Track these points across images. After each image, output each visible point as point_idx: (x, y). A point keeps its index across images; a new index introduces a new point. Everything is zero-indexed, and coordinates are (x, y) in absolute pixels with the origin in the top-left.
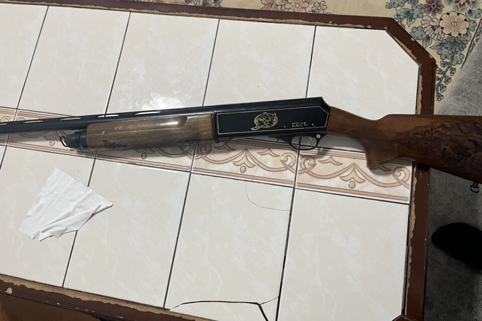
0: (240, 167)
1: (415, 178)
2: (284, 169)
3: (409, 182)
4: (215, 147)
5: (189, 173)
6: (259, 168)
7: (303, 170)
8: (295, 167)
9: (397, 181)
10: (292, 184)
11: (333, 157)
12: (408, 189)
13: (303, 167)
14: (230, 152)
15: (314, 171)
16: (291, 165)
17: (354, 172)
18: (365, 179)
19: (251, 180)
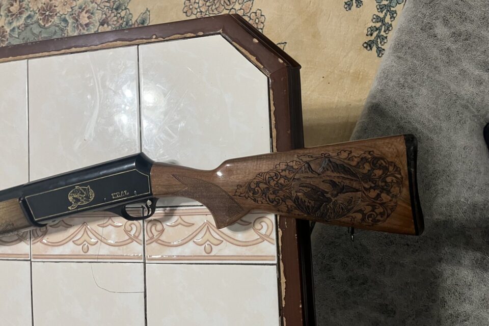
0: (81, 246)
1: (279, 229)
2: (130, 241)
3: (274, 235)
4: (51, 226)
5: (30, 262)
6: (102, 243)
7: (151, 238)
8: (141, 237)
9: (259, 237)
10: (142, 259)
11: (182, 217)
12: (274, 244)
13: (151, 235)
14: (68, 229)
15: (163, 238)
16: (137, 235)
17: (208, 232)
18: (222, 239)
19: (96, 260)
